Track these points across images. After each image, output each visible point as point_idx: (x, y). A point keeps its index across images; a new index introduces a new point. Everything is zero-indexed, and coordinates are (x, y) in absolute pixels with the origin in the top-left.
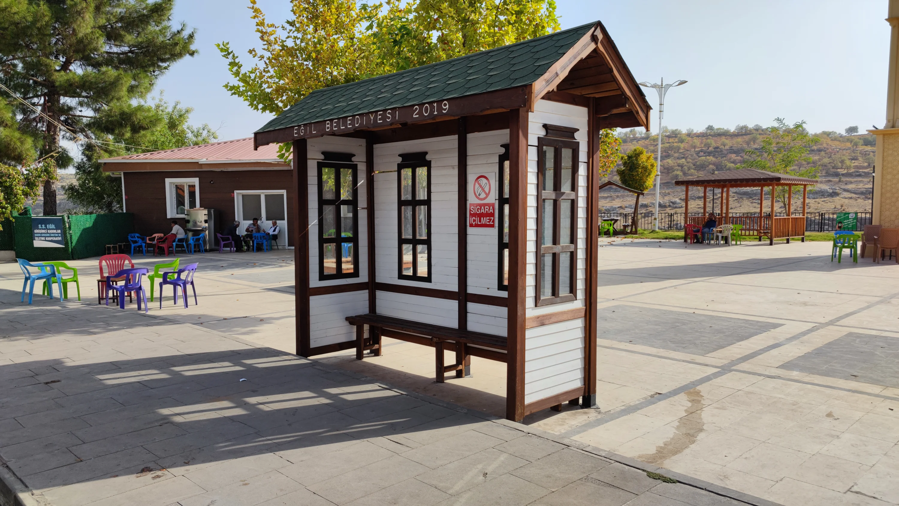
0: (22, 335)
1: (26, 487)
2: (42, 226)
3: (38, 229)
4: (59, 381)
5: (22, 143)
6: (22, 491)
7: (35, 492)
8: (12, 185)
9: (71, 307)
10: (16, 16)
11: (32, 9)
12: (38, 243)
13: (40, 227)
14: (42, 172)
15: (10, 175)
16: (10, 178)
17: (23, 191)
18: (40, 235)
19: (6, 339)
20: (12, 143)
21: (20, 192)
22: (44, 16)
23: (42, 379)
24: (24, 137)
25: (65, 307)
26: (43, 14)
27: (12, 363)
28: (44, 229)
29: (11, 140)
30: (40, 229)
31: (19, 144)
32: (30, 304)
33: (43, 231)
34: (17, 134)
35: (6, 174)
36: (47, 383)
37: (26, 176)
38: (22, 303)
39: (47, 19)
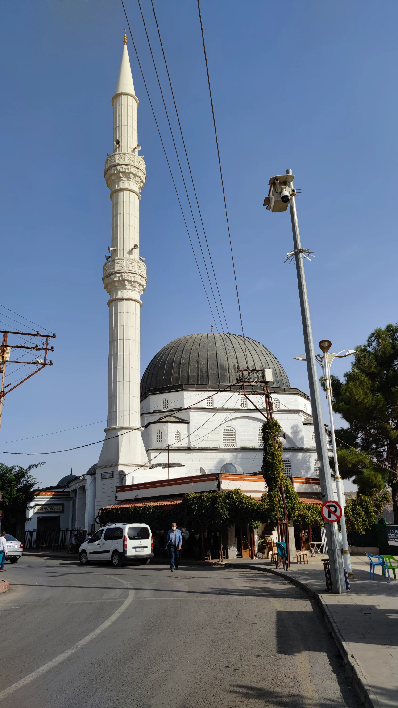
0: (363, 593)
1: (345, 641)
2: (392, 531)
3: (390, 533)
4: (370, 613)
5: (376, 477)
6: (343, 641)
7: (347, 642)
8: (367, 507)
9: (392, 583)
10: (367, 404)
11: (375, 399)
12: (391, 543)
13: (391, 532)
14: (383, 498)
15: (366, 501)
16: (366, 503)
17: (374, 510)
18: (391, 537)
19: (356, 594)
20: (371, 478)
21: (372, 511)
22: (381, 401)
23: (364, 612)
24: (377, 474)
25: (390, 583)
26: (380, 400)
27: (355, 604)
28: (393, 533)
29: (370, 476)
30: (391, 533)
31: (374, 478)
32: (373, 580)
33: (393, 535)
34: (373, 473)
35: (364, 501)
36: (366, 613)
37: (374, 501)
38: (370, 579)
39: (383, 402)
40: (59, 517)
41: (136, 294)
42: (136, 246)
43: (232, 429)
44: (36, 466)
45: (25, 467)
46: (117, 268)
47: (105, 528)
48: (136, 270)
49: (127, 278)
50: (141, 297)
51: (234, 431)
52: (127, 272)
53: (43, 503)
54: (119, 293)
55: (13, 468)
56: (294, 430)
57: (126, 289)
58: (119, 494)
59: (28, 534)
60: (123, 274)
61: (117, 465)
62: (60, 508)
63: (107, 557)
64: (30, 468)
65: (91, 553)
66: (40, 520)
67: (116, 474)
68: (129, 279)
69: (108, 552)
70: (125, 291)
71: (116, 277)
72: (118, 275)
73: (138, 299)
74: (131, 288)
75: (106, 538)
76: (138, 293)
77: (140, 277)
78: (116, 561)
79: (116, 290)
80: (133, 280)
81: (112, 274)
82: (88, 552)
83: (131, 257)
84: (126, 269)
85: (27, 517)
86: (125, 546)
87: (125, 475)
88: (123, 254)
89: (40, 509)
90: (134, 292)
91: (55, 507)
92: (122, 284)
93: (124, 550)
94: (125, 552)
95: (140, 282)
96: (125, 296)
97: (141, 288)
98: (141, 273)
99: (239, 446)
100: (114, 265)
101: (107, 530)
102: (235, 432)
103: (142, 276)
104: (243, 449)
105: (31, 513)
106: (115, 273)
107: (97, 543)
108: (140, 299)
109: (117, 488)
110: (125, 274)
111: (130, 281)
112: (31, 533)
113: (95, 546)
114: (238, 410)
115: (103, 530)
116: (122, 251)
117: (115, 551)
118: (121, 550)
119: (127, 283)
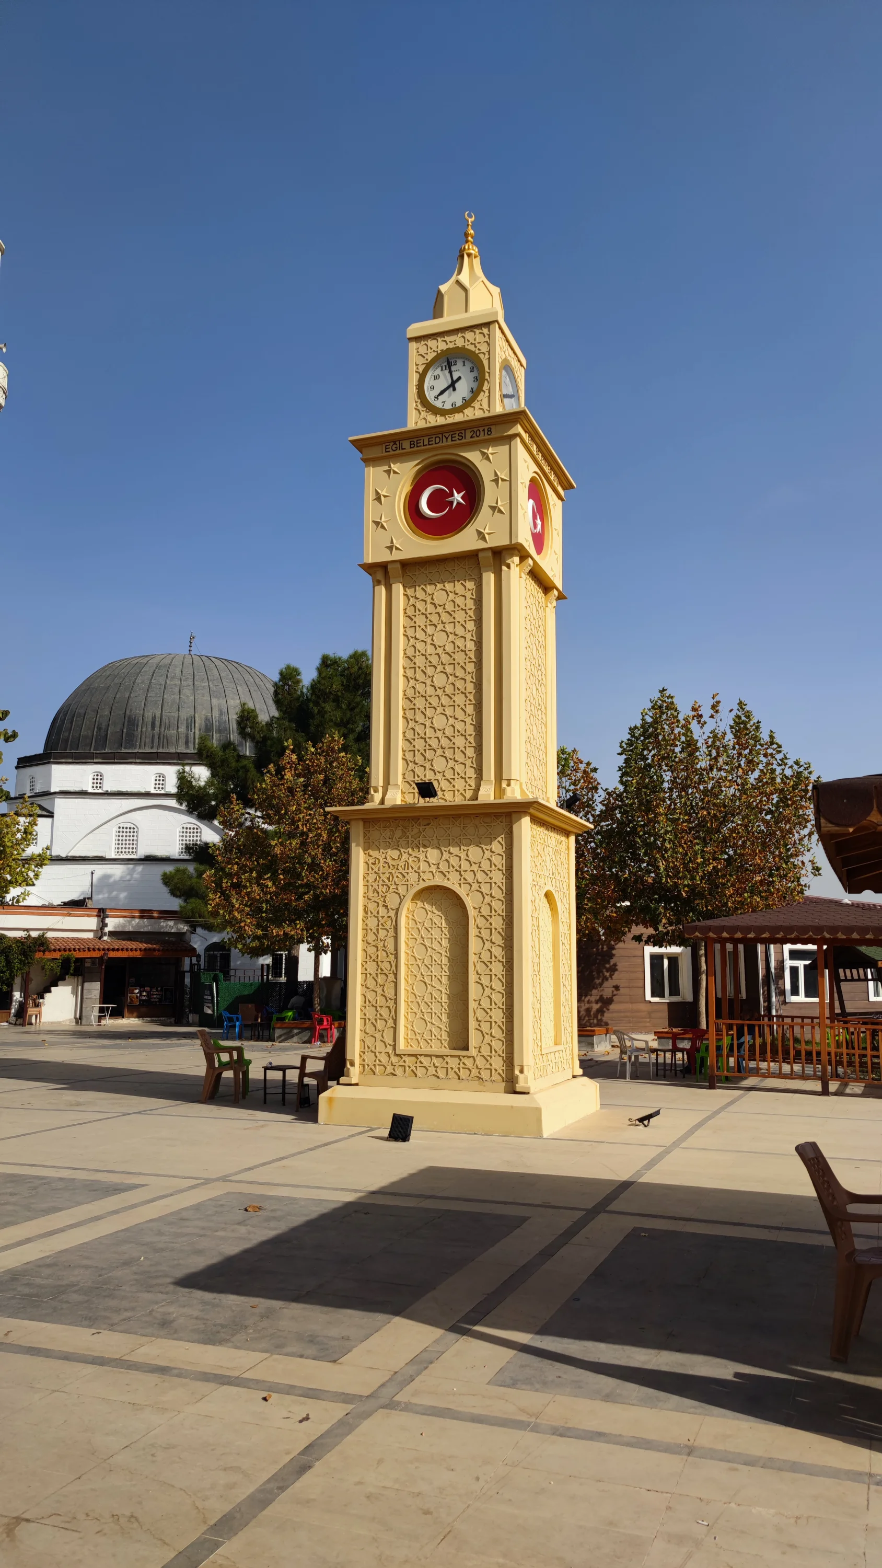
43: (132, 826)
51: (135, 830)
99: (142, 852)
102: (138, 832)
104: (149, 859)
114: (147, 795)
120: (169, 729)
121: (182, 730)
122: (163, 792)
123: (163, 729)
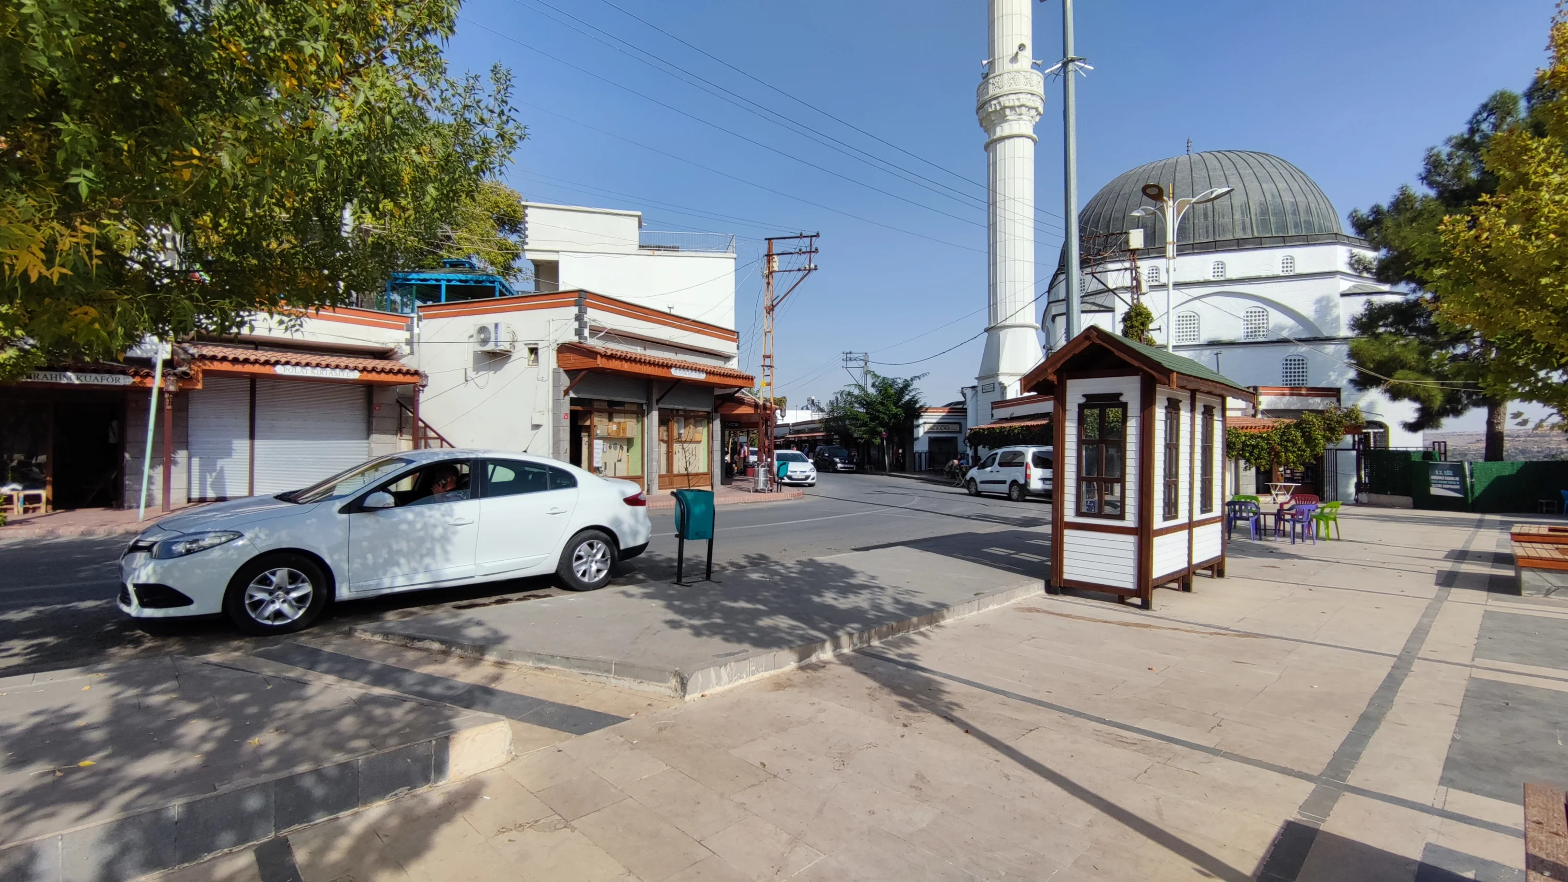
2: (1439, 472)
3: (1435, 475)
12: (1435, 491)
13: (1437, 473)
18: (1437, 482)
28: (1441, 475)
30: (1437, 475)
33: (1440, 478)
40: (956, 438)
41: (1026, 126)
42: (1022, 47)
43: (1193, 314)
44: (919, 377)
45: (909, 379)
46: (992, 91)
47: (1000, 451)
48: (1022, 87)
49: (1007, 104)
50: (1036, 128)
51: (1197, 317)
52: (1007, 95)
53: (935, 421)
54: (998, 129)
55: (894, 381)
56: (1321, 306)
57: (1007, 121)
58: (995, 411)
59: (917, 455)
60: (1001, 99)
61: (997, 375)
62: (957, 427)
63: (1004, 488)
64: (912, 380)
65: (982, 482)
66: (932, 441)
67: (997, 385)
68: (1011, 104)
69: (1004, 482)
70: (1006, 125)
71: (991, 106)
72: (994, 102)
73: (1030, 132)
74: (1016, 117)
75: (1001, 465)
76: (1028, 123)
77: (1029, 96)
78: (1015, 495)
79: (994, 126)
80: (1017, 103)
81: (985, 103)
82: (978, 480)
83: (1016, 66)
84: (1006, 89)
85: (915, 436)
86: (1027, 476)
87: (1005, 388)
88: (1003, 65)
89: (931, 428)
90: (1021, 122)
91: (950, 426)
92: (1001, 116)
93: (1026, 481)
94: (1027, 483)
95: (1029, 104)
96: (1006, 132)
97: (1033, 112)
98: (1032, 88)
99: (1204, 338)
100: (988, 88)
101: (1003, 453)
102: (1199, 320)
103: (1032, 94)
104: (1212, 344)
105: (921, 432)
106: (990, 101)
107: (989, 469)
108: (1034, 132)
109: (993, 403)
110: (1005, 98)
111: (1012, 108)
112: (920, 454)
113: (988, 473)
114: (1207, 283)
115: (996, 454)
116: (1001, 60)
117: (1014, 482)
118: (1022, 481)
119: (1008, 112)
120: (1223, 217)
121: (1237, 216)
122: (1222, 279)
123: (1216, 218)
